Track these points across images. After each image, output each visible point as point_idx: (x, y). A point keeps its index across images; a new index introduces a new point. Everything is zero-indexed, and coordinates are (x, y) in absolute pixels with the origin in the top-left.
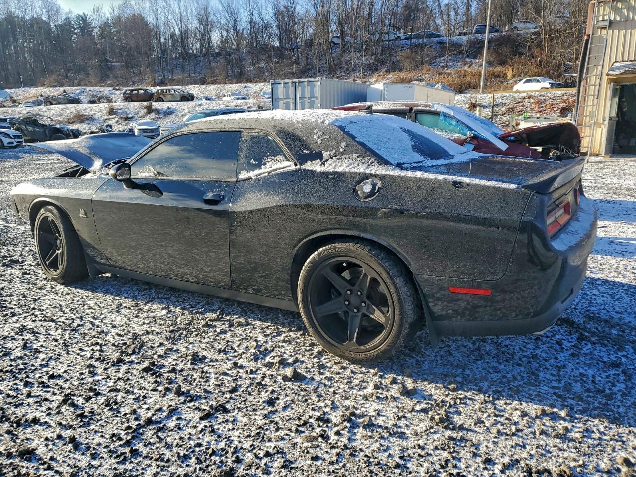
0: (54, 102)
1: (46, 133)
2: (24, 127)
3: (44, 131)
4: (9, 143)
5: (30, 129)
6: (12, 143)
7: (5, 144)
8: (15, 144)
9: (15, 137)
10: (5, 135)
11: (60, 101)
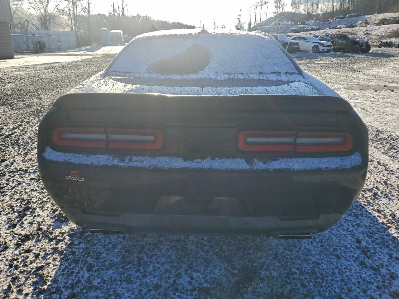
0: (386, 23)
1: (348, 44)
2: (337, 40)
3: (347, 43)
4: (322, 50)
5: (340, 41)
6: (324, 50)
7: (320, 50)
8: (326, 50)
9: (327, 46)
10: (321, 45)
11: (390, 22)
